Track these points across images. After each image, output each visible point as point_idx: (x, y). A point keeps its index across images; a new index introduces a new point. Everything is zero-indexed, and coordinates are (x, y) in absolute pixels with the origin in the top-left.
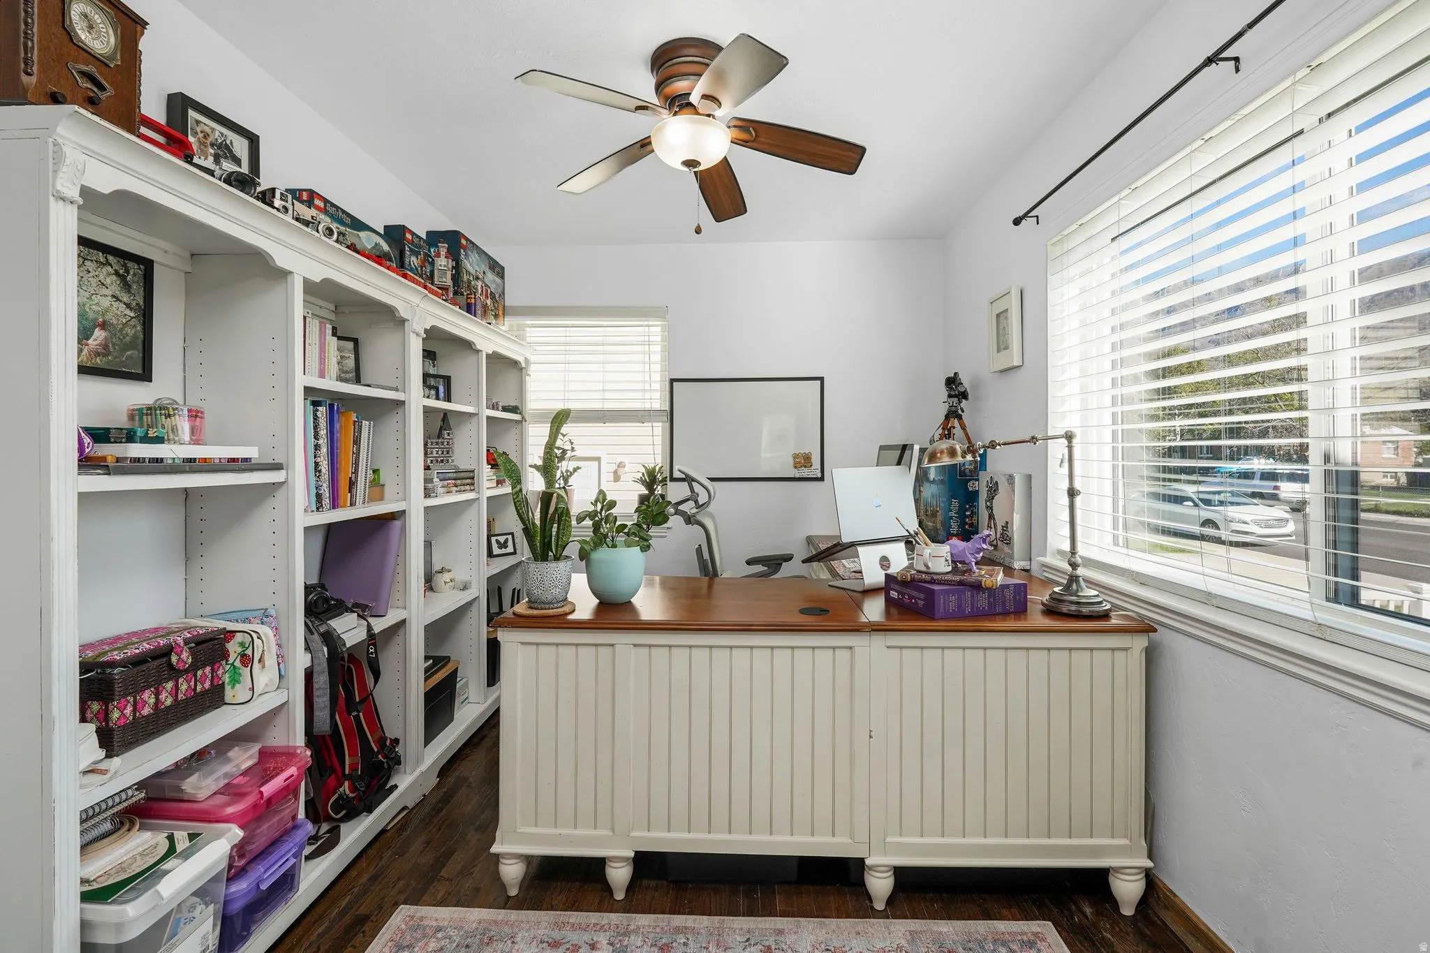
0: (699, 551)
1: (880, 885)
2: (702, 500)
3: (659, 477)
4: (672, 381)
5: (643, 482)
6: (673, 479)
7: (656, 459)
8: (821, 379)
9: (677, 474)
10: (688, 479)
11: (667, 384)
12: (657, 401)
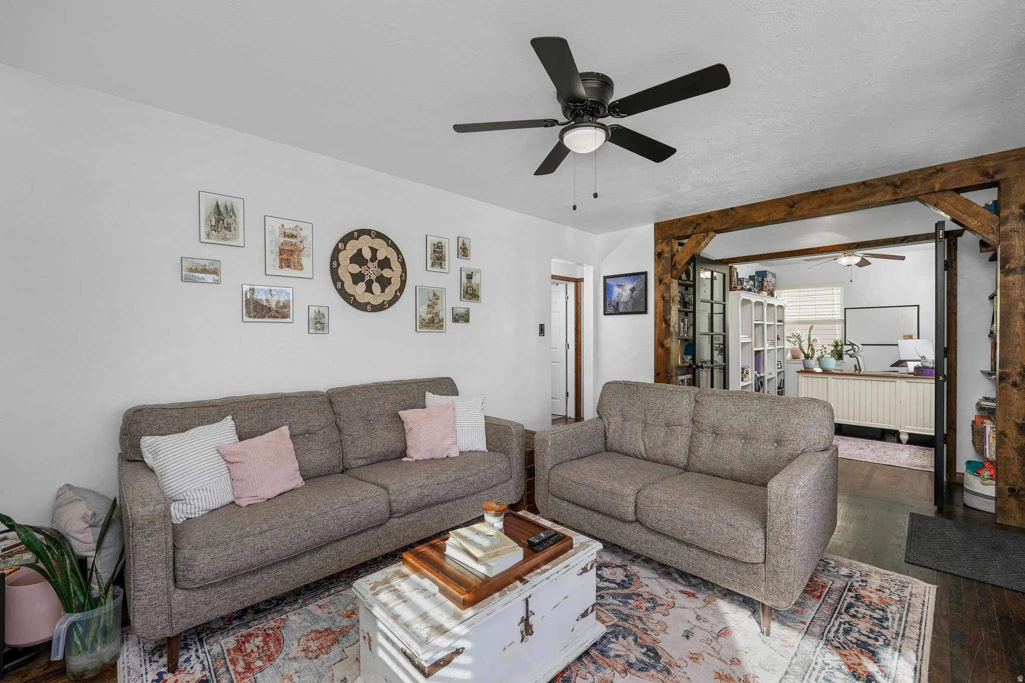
0: (855, 366)
1: (904, 437)
2: (856, 351)
3: (840, 344)
4: (845, 309)
5: (833, 345)
6: (846, 344)
7: (839, 337)
8: (918, 306)
9: (847, 343)
10: (852, 344)
11: (843, 310)
12: (839, 316)
